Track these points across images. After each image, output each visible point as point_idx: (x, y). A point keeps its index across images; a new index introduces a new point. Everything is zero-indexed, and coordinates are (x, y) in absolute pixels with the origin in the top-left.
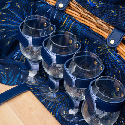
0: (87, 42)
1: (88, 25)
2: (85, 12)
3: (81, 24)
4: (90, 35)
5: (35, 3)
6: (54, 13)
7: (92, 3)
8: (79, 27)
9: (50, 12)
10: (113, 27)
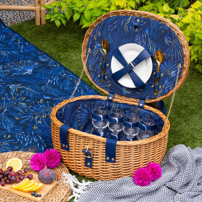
0: (127, 111)
1: (127, 102)
2: (123, 98)
3: (123, 104)
4: (128, 107)
5: (94, 102)
6: (106, 103)
7: (126, 93)
8: (122, 106)
9: (104, 104)
10: (139, 99)
